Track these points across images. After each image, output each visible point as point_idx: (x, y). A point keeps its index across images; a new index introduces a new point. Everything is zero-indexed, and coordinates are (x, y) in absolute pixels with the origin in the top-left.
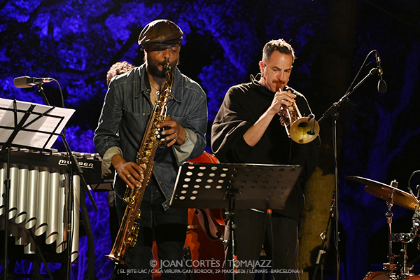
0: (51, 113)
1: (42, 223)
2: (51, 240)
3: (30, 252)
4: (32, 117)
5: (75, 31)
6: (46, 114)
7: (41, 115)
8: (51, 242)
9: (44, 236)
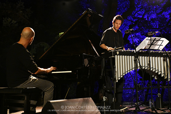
0: (160, 40)
1: (157, 69)
2: (160, 73)
3: (156, 79)
4: (155, 41)
5: (154, 18)
6: (159, 40)
7: (157, 41)
8: (160, 74)
9: (158, 73)
